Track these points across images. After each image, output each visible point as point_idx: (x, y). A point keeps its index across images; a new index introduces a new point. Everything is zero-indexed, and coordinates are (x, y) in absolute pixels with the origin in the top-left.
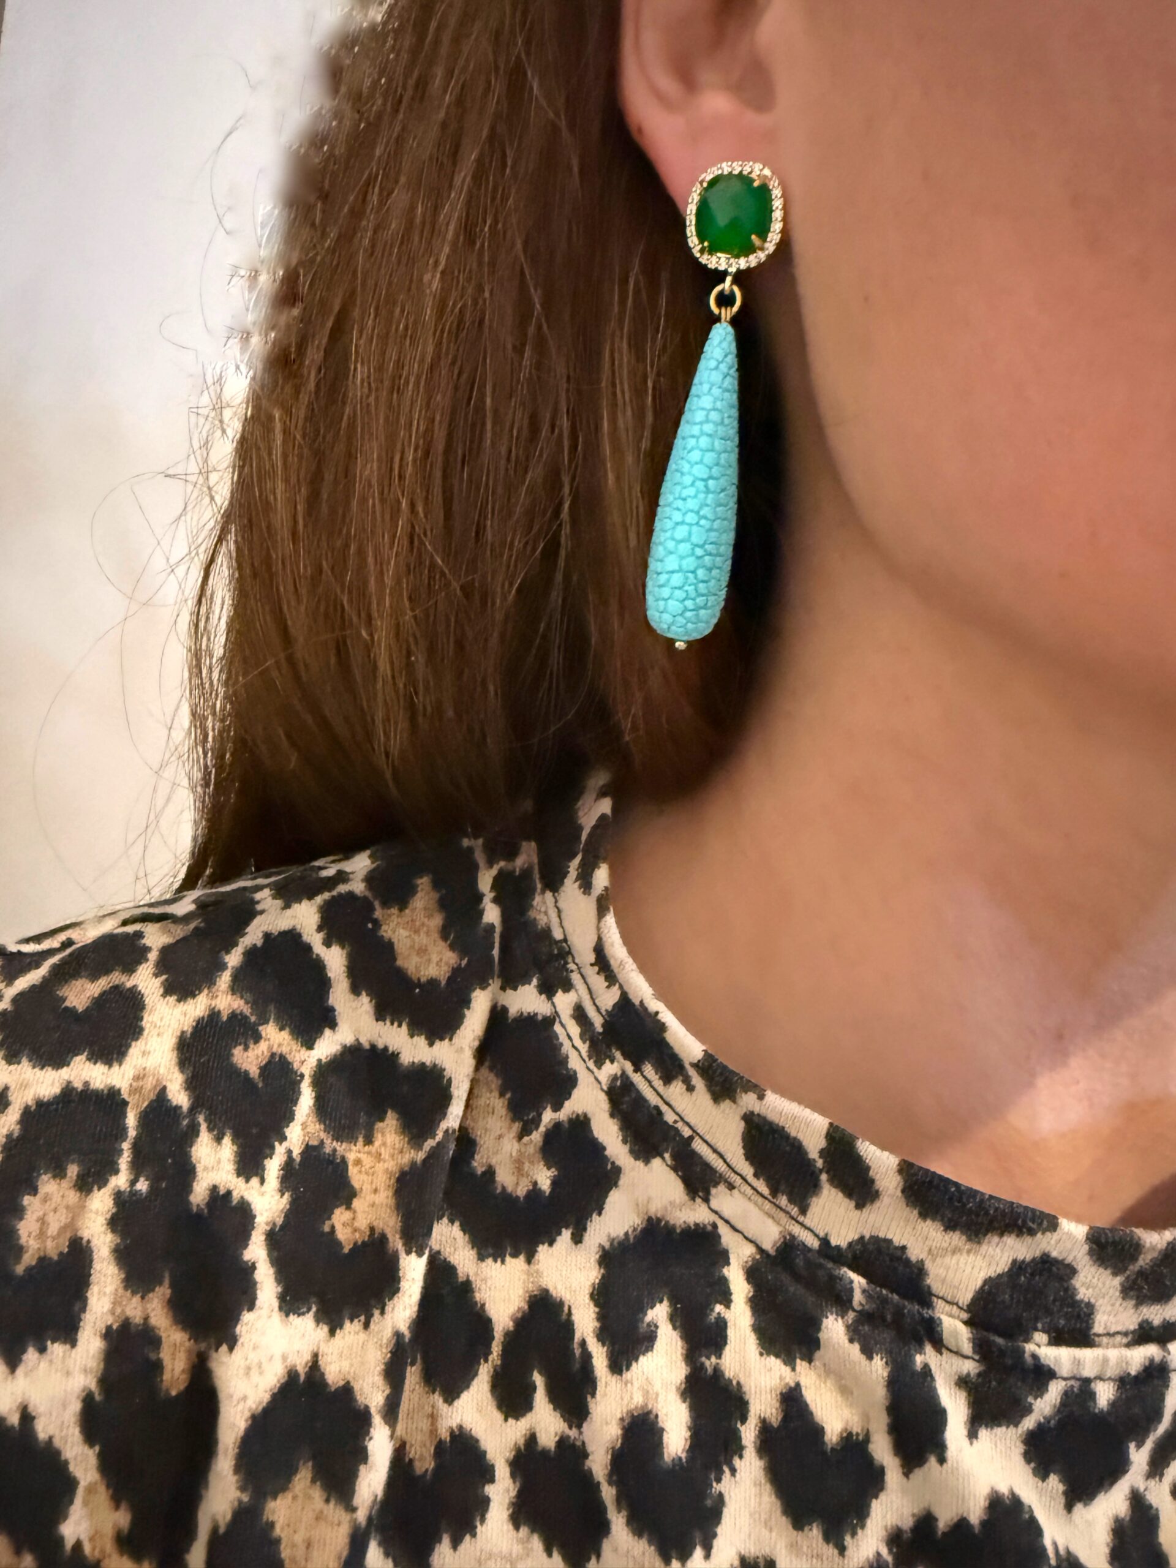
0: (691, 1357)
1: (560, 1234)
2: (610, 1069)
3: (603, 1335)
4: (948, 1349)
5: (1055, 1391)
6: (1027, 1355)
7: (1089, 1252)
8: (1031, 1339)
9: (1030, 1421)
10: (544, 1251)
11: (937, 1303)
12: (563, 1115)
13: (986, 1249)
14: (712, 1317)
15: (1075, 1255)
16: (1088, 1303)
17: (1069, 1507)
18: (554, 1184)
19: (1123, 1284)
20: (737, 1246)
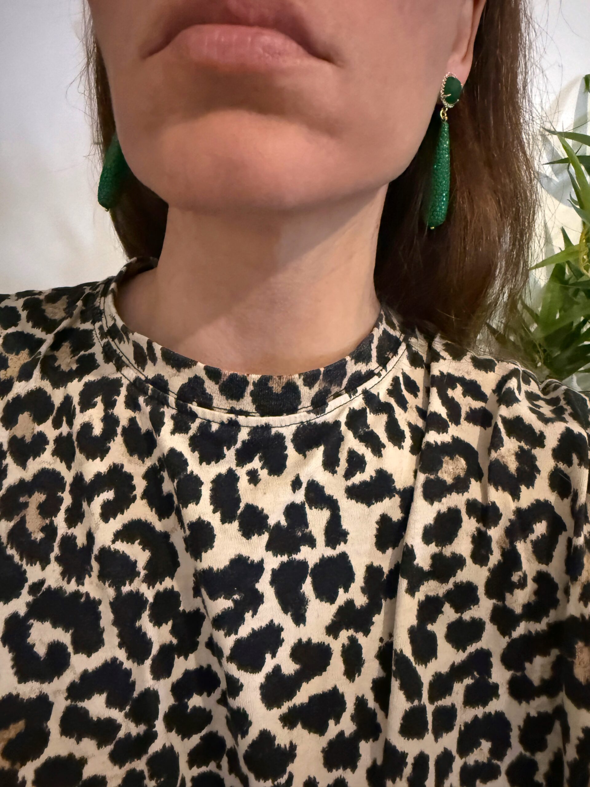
0: (106, 411)
1: (75, 379)
2: (105, 340)
3: (79, 404)
4: (171, 407)
5: (198, 422)
6: (188, 407)
7: (206, 374)
8: (191, 403)
9: (191, 433)
10: (69, 384)
11: (170, 393)
12: (87, 353)
13: (181, 374)
14: (113, 399)
15: (203, 375)
16: (210, 395)
17: (201, 463)
18: (77, 368)
19: (219, 388)
20: (125, 382)
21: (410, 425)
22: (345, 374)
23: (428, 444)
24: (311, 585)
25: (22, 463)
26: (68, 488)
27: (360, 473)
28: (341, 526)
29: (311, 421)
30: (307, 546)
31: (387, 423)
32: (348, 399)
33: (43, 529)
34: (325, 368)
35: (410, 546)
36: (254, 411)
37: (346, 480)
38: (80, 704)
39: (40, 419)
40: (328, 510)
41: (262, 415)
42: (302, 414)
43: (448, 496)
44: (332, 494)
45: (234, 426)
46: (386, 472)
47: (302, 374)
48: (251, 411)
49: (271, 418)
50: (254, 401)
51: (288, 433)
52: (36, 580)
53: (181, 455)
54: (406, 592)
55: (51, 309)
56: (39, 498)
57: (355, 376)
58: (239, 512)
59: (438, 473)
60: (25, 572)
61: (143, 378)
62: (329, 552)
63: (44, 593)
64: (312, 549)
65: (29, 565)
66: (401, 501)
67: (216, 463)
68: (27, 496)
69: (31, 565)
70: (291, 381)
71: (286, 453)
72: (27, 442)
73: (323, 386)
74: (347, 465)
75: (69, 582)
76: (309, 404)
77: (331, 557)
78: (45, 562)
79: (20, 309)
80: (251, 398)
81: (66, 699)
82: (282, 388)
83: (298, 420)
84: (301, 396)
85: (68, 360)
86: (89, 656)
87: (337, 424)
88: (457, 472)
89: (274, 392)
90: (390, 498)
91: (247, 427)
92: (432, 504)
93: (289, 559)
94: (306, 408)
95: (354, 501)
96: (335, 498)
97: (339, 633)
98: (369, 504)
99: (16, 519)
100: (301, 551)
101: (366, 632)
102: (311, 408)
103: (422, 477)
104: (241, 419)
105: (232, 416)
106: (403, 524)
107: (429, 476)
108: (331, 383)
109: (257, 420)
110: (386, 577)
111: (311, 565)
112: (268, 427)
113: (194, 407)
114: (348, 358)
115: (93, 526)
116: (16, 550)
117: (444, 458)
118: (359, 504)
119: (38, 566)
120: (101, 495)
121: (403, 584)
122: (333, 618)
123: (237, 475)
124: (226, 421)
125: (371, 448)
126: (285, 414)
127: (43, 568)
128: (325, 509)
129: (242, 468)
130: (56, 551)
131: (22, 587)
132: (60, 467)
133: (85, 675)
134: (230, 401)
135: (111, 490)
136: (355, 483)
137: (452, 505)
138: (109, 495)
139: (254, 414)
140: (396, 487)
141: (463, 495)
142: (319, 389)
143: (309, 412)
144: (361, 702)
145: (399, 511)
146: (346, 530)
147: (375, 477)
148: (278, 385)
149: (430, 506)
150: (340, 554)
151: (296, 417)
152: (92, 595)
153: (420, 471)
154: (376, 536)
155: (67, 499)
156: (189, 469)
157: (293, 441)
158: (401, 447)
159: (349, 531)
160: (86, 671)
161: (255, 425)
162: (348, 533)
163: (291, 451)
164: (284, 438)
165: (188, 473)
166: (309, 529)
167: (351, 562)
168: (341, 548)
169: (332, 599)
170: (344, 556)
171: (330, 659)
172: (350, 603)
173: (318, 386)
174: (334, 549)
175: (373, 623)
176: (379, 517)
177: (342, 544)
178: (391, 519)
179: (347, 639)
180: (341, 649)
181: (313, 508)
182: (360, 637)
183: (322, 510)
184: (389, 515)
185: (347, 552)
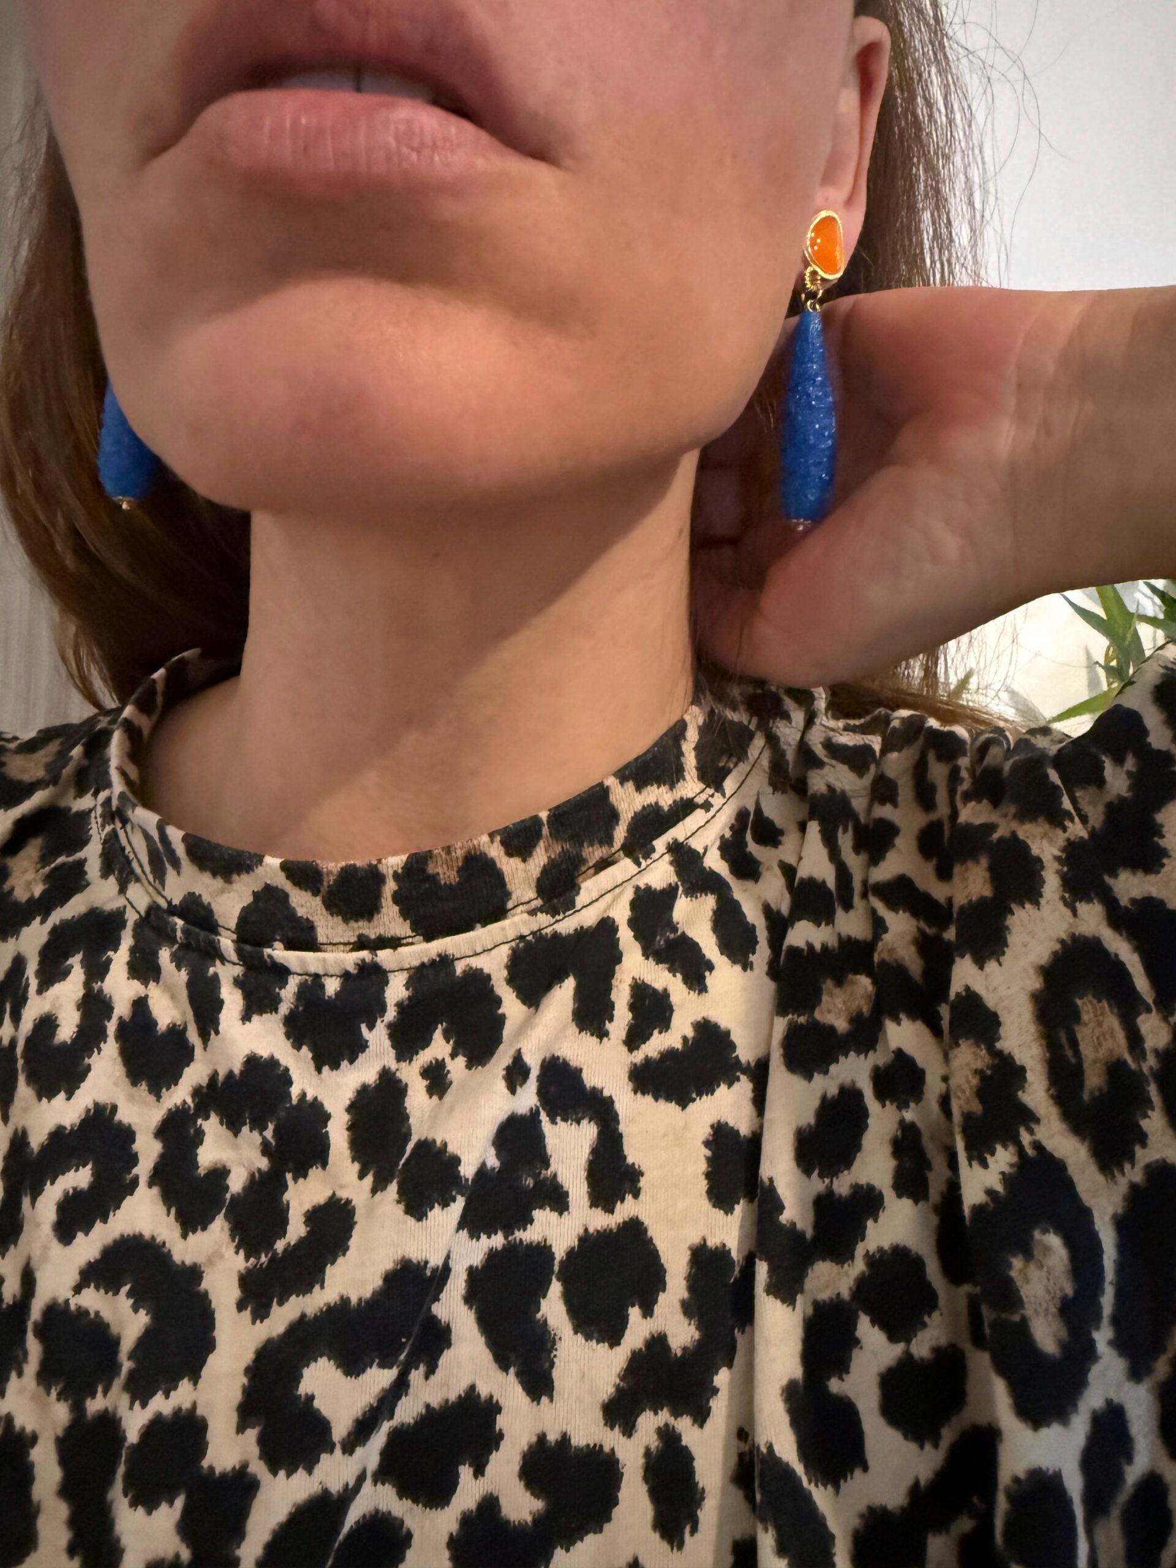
0: (88, 985)
1: (35, 919)
2: (107, 830)
3: (37, 974)
4: (227, 961)
5: (294, 982)
6: (265, 956)
7: (286, 875)
8: (269, 945)
9: (284, 1009)
10: (25, 931)
11: (220, 930)
12: (71, 859)
13: (239, 884)
14: (104, 958)
15: (280, 881)
16: (308, 920)
17: (318, 1070)
18: (43, 894)
19: (324, 902)
21: (766, 911)
23: (792, 951)
24: (561, 1301)
27: (661, 1032)
28: (625, 1158)
29: (543, 932)
30: (548, 1209)
31: (715, 913)
32: (634, 869)
34: (549, 811)
35: (766, 1180)
36: (409, 933)
37: (631, 1051)
40: (592, 1123)
42: (517, 919)
43: (841, 1060)
44: (599, 1086)
45: (372, 974)
46: (716, 1026)
47: (497, 831)
48: (402, 935)
50: (405, 913)
54: (773, 1292)
57: (645, 817)
58: (402, 1162)
59: (813, 1012)
61: (163, 904)
62: (599, 1221)
64: (561, 1214)
66: (751, 1089)
67: (351, 1062)
70: (474, 851)
71: (499, 1011)
73: (558, 849)
74: (630, 1015)
76: (533, 895)
77: (605, 1230)
80: (396, 909)
82: (459, 871)
83: (511, 934)
84: (507, 880)
85: (30, 876)
87: (607, 926)
88: (856, 1005)
89: (443, 882)
90: (730, 1086)
91: (402, 969)
92: (809, 1079)
93: (508, 1242)
94: (526, 904)
95: (649, 1099)
96: (606, 1093)
97: (636, 1420)
100: (535, 1223)
101: (701, 1415)
102: (538, 903)
103: (781, 1026)
104: (384, 956)
105: (365, 954)
107: (795, 1019)
108: (577, 840)
109: (420, 952)
110: (738, 1273)
111: (559, 1252)
112: (445, 962)
114: (611, 782)
115: (37, 1254)
117: (824, 983)
118: (662, 1102)
120: (60, 1179)
122: (618, 1381)
123: (401, 1081)
124: (352, 969)
125: (682, 974)
126: (478, 926)
128: (584, 1122)
129: (409, 1063)
134: (353, 924)
135: (84, 1167)
136: (650, 1055)
137: (847, 1081)
138: (79, 1178)
139: (410, 940)
140: (741, 1058)
141: (867, 1057)
143: (533, 912)
145: (753, 1112)
146: (637, 1167)
147: (694, 1038)
148: (448, 867)
149: (805, 1084)
150: (625, 1222)
151: (504, 929)
152: (18, 1423)
153: (780, 1012)
154: (708, 1176)
156: (295, 1090)
157: (510, 981)
158: (747, 964)
159: (643, 1168)
161: (417, 963)
163: (511, 1005)
164: (488, 977)
165: (295, 1100)
166: (552, 1169)
167: (654, 1241)
168: (626, 1209)
169: (613, 1335)
170: (634, 1228)
171: (618, 1488)
172: (658, 1343)
173: (543, 852)
174: (611, 1211)
175: (715, 1391)
176: (709, 1130)
177: (629, 1198)
178: (738, 1131)
179: (655, 1437)
180: (641, 1461)
181: (559, 1119)
182: (684, 1426)
183: (578, 1123)
184: (731, 1124)
185: (642, 1218)
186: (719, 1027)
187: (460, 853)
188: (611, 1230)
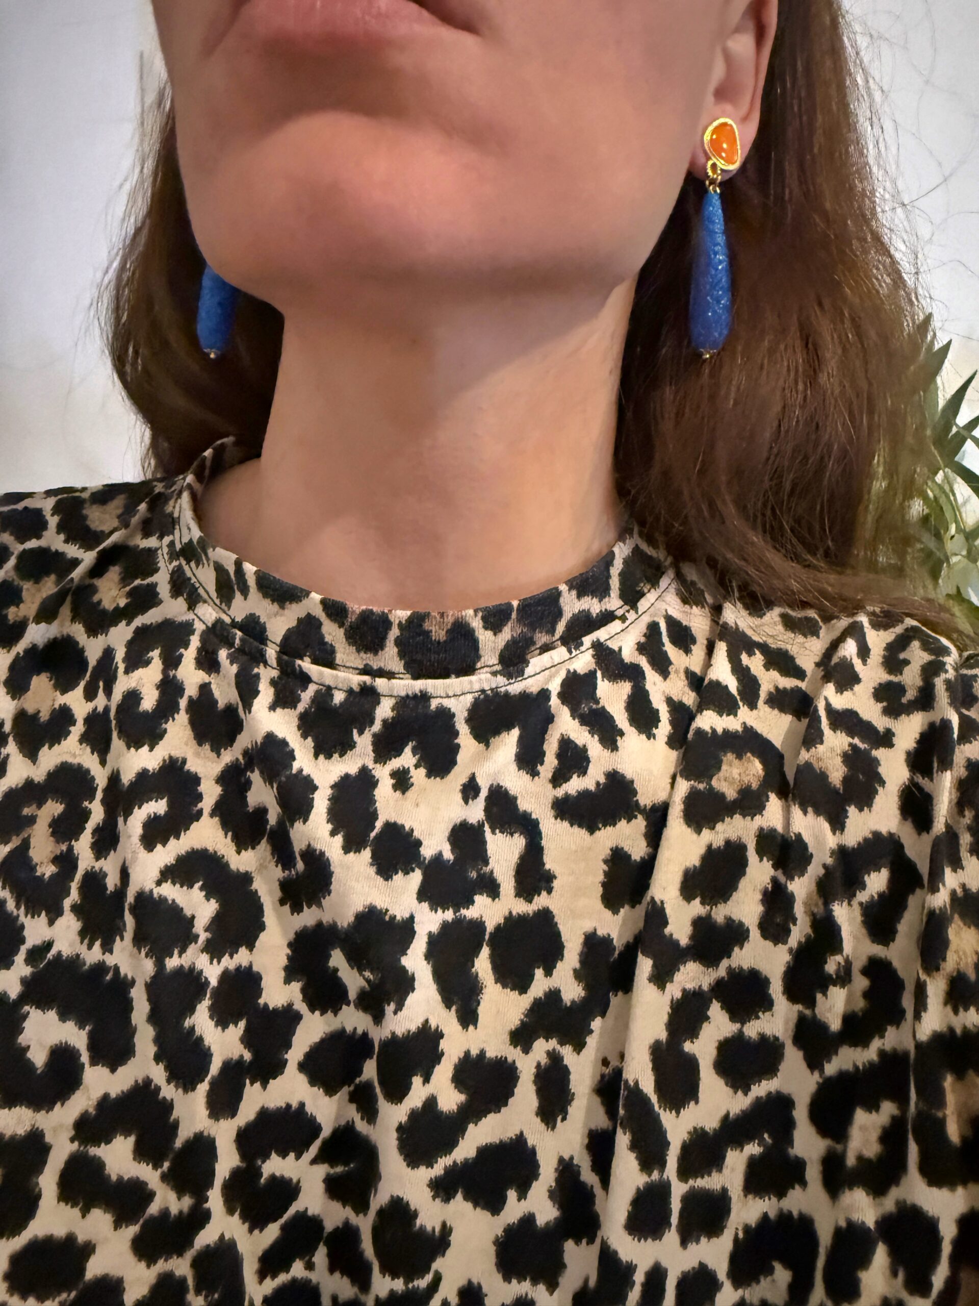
0: (165, 672)
1: (121, 622)
2: (175, 563)
3: (124, 660)
4: (270, 666)
6: (297, 666)
7: (324, 610)
8: (302, 659)
9: (301, 707)
10: (113, 630)
11: (268, 642)
12: (145, 582)
13: (286, 611)
14: (178, 654)
15: (319, 612)
16: (331, 645)
17: (316, 756)
18: (127, 605)
19: (345, 634)
20: (199, 627)
21: (669, 701)
22: (559, 614)
23: (699, 732)
24: (489, 961)
25: (31, 752)
26: (99, 795)
27: (579, 776)
28: (544, 864)
29: (499, 690)
30: (485, 895)
31: (629, 697)
32: (567, 656)
33: (56, 860)
34: (520, 600)
35: (659, 902)
36: (403, 671)
37: (555, 787)
38: (93, 1151)
39: (65, 686)
40: (522, 836)
41: (416, 677)
42: (483, 676)
43: (727, 820)
44: (529, 810)
45: (369, 695)
46: (623, 776)
47: (481, 609)
48: (396, 670)
49: (430, 682)
50: (402, 655)
51: (460, 707)
52: (38, 942)
53: (284, 743)
54: (650, 980)
55: (97, 514)
56: (53, 808)
57: (578, 619)
58: (373, 835)
59: (711, 780)
60: (22, 927)
61: (227, 620)
62: (521, 907)
63: (50, 962)
64: (494, 900)
65: (29, 916)
66: (646, 827)
67: (341, 756)
68: (34, 806)
69: (33, 917)
70: (460, 620)
71: (456, 741)
72: (42, 720)
73: (519, 631)
74: (556, 762)
75: (90, 947)
76: (496, 661)
77: (524, 914)
78: (54, 913)
79: (47, 513)
80: (396, 650)
81: (72, 1140)
82: (447, 632)
83: (477, 687)
84: (480, 646)
85: (114, 592)
86: (113, 1070)
87: (544, 694)
88: (746, 780)
89: (433, 638)
90: (629, 821)
91: (391, 696)
92: (699, 832)
93: (456, 917)
94: (491, 666)
95: (566, 824)
96: (534, 816)
97: (532, 1044)
98: (592, 829)
99: (15, 842)
100: (475, 904)
101: (579, 1047)
102: (499, 668)
103: (683, 787)
104: (381, 684)
105: (367, 679)
106: (647, 866)
107: (696, 784)
108: (533, 627)
109: (406, 685)
110: (619, 954)
111: (490, 927)
112: (424, 697)
113: (306, 665)
114: (563, 588)
115: (129, 856)
116: (11, 892)
117: (725, 755)
118: (576, 829)
119: (43, 918)
120: (145, 806)
121: (645, 966)
122: (522, 1017)
123: (374, 777)
124: (356, 688)
125: (598, 736)
126: (453, 676)
127: (51, 923)
128: (516, 835)
129: (383, 766)
130: (74, 895)
131: (16, 951)
132: (88, 759)
133: (104, 1102)
134: (362, 654)
135: (162, 799)
136: (569, 792)
137: (733, 837)
138: (158, 807)
139: (401, 676)
140: (640, 801)
141: (752, 819)
142: (512, 635)
143: (494, 674)
144: (566, 1169)
145: (643, 843)
146: (552, 872)
147: (605, 783)
148: (440, 628)
149: (695, 836)
150: (539, 910)
151: (471, 682)
152: (123, 971)
153: (681, 776)
154: (604, 885)
155: (97, 812)
156: (296, 766)
157: (468, 721)
158: (650, 736)
159: (556, 874)
160: (106, 1096)
161: (403, 694)
162: (555, 878)
163: (465, 739)
164: (453, 715)
165: (294, 771)
166: (490, 867)
167: (559, 925)
168: (542, 901)
169: (522, 986)
170: (545, 915)
171: (515, 1086)
172: (554, 995)
173: (510, 630)
174: (530, 902)
175: (591, 1032)
176: (609, 852)
177: (544, 893)
178: (630, 856)
179: (545, 1056)
180: (534, 1070)
181: (497, 831)
182: (567, 1053)
183: (512, 835)
184: (626, 849)
185: (552, 908)
186: (625, 777)
187: (450, 620)
188: (528, 914)
